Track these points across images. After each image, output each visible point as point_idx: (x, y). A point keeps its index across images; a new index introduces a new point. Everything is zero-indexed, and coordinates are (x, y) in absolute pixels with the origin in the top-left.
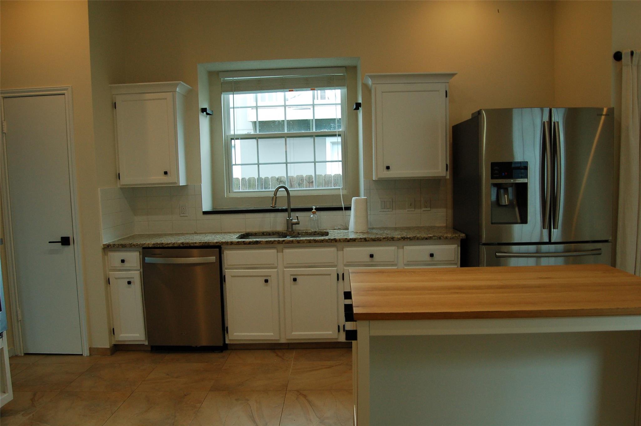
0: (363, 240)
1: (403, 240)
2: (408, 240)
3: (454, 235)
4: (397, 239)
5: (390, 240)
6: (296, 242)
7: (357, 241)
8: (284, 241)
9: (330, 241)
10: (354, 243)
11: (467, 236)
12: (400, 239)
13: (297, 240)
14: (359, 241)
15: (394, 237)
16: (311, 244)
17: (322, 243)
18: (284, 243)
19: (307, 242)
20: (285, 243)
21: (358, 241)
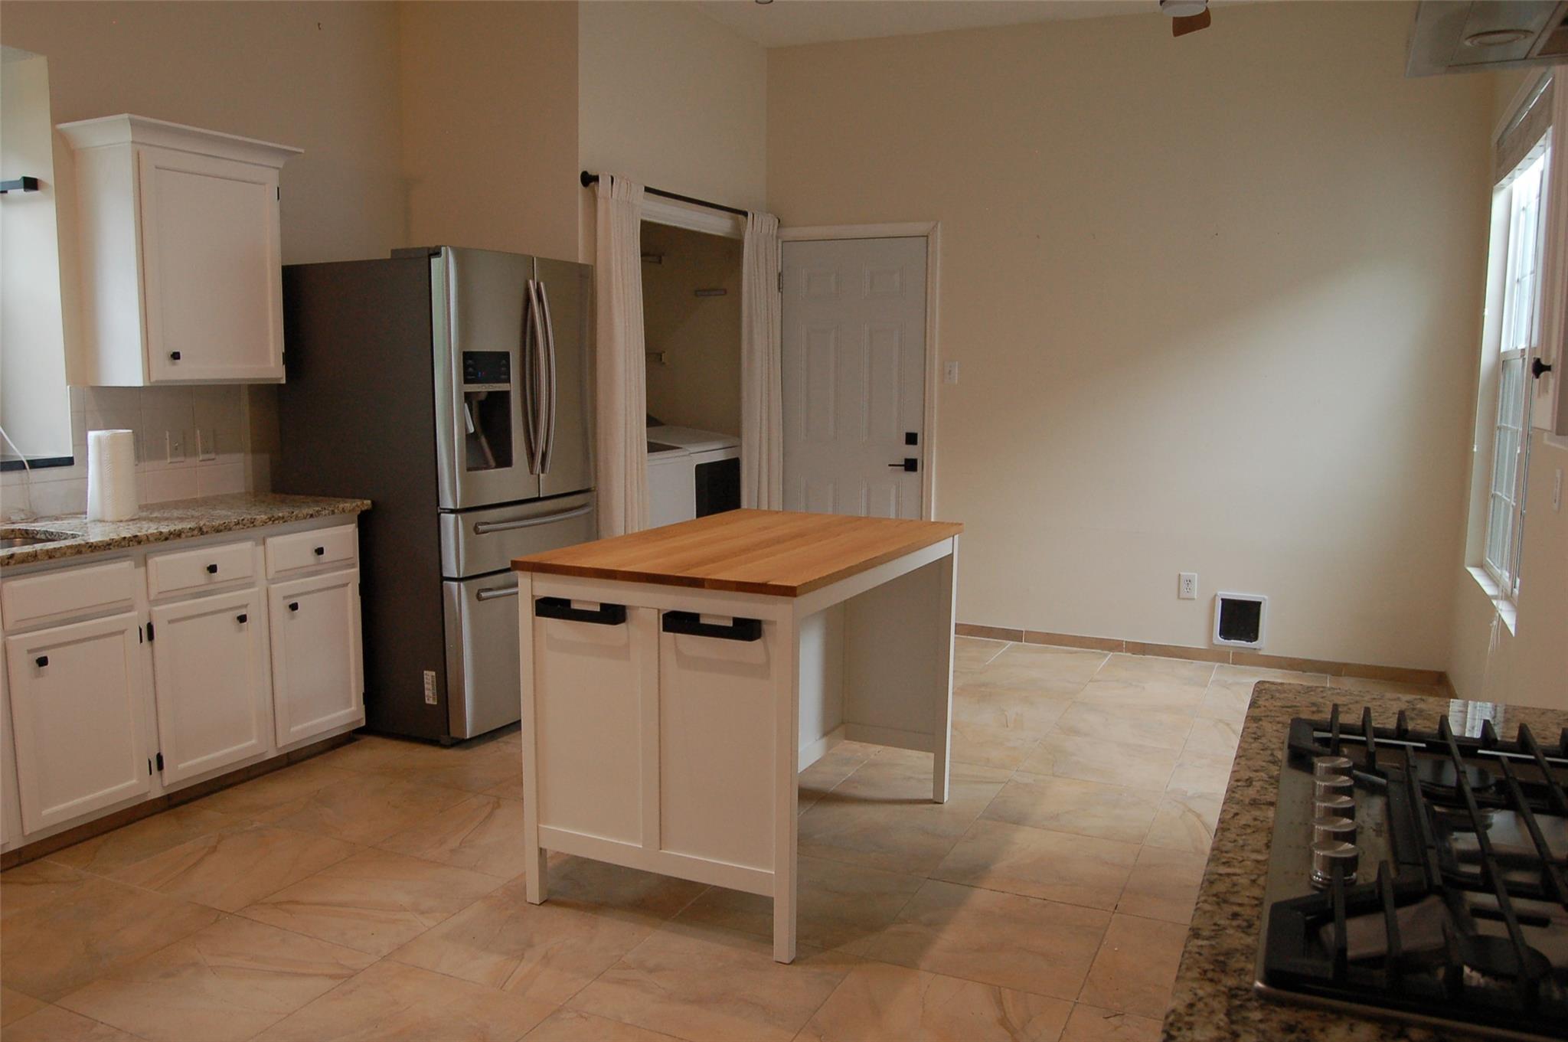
0: (196, 532)
1: (271, 522)
2: (281, 522)
3: (354, 505)
4: (261, 522)
5: (248, 527)
6: (46, 555)
7: (183, 535)
8: (12, 556)
9: (127, 542)
10: (177, 542)
11: (373, 503)
12: (266, 523)
13: (47, 551)
14: (189, 537)
15: (255, 519)
16: (82, 556)
17: (108, 552)
18: (12, 562)
19: (71, 553)
20: (15, 564)
21: (187, 537)
